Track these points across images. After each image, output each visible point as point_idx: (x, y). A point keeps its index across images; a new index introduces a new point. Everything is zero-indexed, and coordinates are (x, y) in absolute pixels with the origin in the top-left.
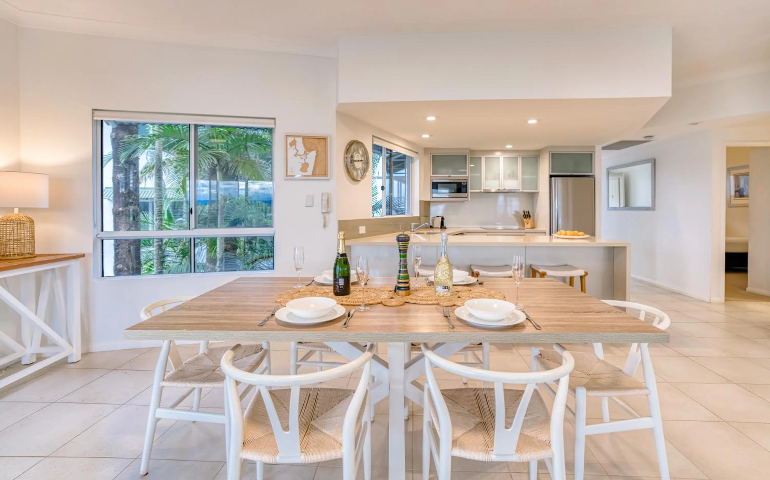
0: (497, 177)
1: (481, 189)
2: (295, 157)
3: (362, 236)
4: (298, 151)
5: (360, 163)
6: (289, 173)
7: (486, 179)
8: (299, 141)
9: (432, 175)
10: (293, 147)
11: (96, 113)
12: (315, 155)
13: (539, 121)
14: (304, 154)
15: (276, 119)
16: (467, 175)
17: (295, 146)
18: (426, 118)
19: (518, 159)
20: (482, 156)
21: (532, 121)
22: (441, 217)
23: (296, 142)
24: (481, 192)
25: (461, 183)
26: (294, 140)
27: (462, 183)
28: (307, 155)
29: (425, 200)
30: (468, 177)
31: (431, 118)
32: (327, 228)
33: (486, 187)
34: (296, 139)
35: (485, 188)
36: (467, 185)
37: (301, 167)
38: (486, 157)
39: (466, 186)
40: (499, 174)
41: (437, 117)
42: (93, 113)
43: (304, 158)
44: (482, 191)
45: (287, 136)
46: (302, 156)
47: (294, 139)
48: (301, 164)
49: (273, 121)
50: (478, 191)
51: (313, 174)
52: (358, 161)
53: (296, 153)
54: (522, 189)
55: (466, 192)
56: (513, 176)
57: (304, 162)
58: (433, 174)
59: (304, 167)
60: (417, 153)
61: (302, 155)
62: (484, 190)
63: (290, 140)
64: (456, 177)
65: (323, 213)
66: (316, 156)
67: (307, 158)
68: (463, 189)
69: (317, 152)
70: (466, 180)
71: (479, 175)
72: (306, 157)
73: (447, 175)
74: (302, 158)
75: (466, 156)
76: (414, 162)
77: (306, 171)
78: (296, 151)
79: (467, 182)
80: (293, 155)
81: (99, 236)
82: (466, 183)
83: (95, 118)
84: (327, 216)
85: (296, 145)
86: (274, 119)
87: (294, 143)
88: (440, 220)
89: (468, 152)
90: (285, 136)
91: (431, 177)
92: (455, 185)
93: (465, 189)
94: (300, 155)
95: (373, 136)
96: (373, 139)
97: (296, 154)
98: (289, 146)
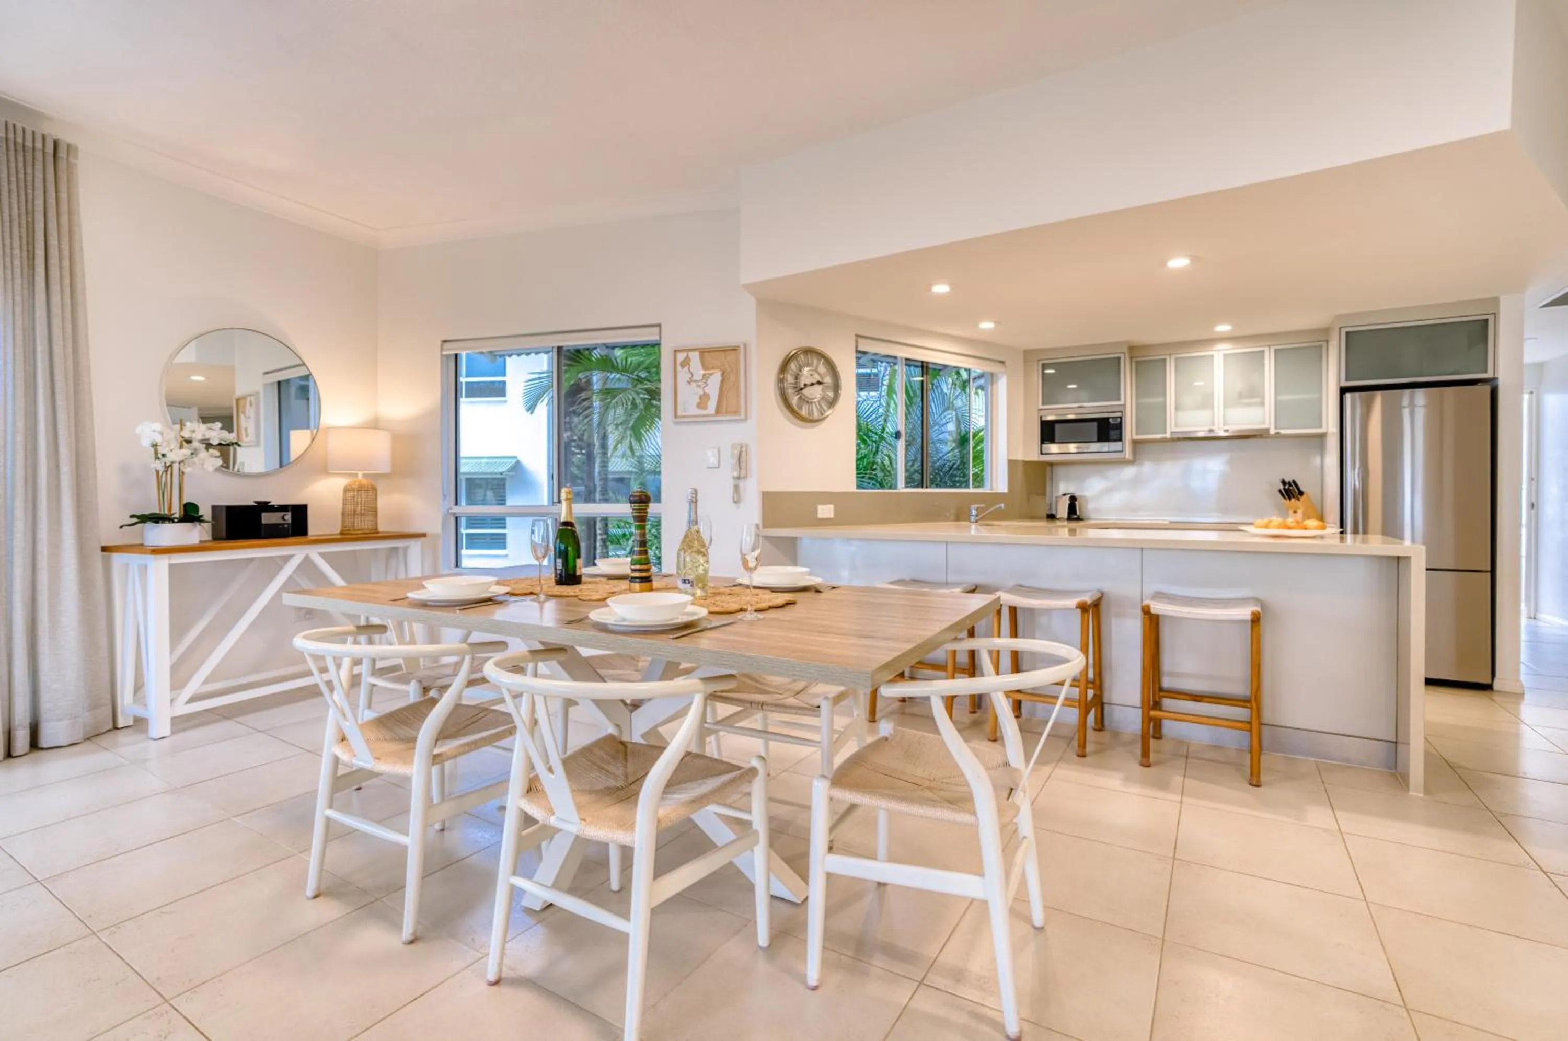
0: (1207, 403)
1: (1165, 433)
2: (688, 384)
3: (826, 522)
4: (693, 376)
5: (818, 388)
6: (680, 413)
7: (1177, 409)
8: (695, 357)
9: (1041, 407)
10: (686, 369)
11: (447, 345)
12: (720, 378)
13: (1194, 259)
14: (702, 380)
15: (663, 327)
16: (1122, 402)
17: (688, 366)
18: (930, 290)
19: (1263, 358)
20: (1168, 358)
21: (1179, 263)
22: (1068, 496)
23: (690, 360)
24: (1164, 440)
25: (1107, 419)
26: (687, 358)
27: (1111, 420)
28: (707, 380)
29: (1027, 459)
30: (1124, 405)
31: (941, 289)
32: (742, 505)
33: (1176, 426)
34: (691, 354)
35: (1174, 430)
36: (1121, 424)
37: (699, 401)
38: (1176, 359)
39: (1119, 427)
40: (1212, 396)
41: (953, 285)
42: (442, 346)
43: (703, 386)
44: (1168, 435)
45: (675, 351)
46: (700, 383)
47: (687, 356)
48: (698, 397)
49: (657, 329)
50: (1159, 436)
51: (718, 412)
52: (812, 384)
53: (690, 378)
54: (1276, 428)
55: (1120, 439)
56: (1252, 394)
57: (702, 393)
58: (1043, 404)
59: (703, 401)
60: (1002, 362)
61: (699, 381)
62: (1172, 433)
63: (681, 357)
64: (1094, 407)
65: (734, 478)
66: (722, 382)
67: (707, 385)
68: (1113, 433)
69: (723, 375)
70: (1121, 412)
71: (1160, 400)
72: (705, 383)
73: (1076, 405)
74: (699, 386)
75: (1119, 358)
76: (997, 382)
77: (705, 408)
78: (691, 376)
79: (1121, 418)
80: (686, 382)
81: (451, 511)
82: (1119, 420)
83: (445, 353)
84: (741, 484)
85: (690, 366)
86: (659, 325)
87: (686, 363)
88: (1068, 502)
89: (1126, 350)
90: (673, 353)
91: (1040, 410)
92: (1095, 424)
93: (1117, 432)
94: (696, 381)
95: (858, 336)
96: (857, 342)
97: (689, 380)
98: (679, 368)
